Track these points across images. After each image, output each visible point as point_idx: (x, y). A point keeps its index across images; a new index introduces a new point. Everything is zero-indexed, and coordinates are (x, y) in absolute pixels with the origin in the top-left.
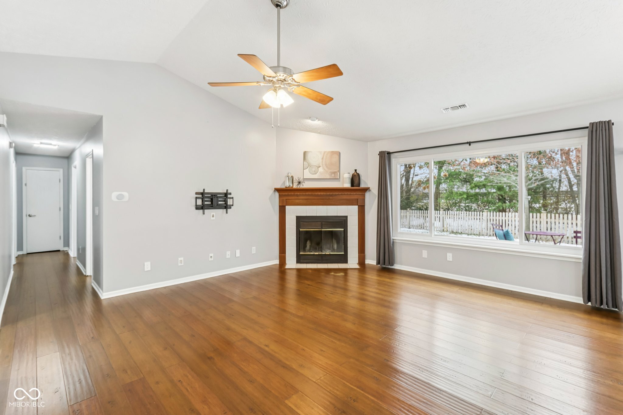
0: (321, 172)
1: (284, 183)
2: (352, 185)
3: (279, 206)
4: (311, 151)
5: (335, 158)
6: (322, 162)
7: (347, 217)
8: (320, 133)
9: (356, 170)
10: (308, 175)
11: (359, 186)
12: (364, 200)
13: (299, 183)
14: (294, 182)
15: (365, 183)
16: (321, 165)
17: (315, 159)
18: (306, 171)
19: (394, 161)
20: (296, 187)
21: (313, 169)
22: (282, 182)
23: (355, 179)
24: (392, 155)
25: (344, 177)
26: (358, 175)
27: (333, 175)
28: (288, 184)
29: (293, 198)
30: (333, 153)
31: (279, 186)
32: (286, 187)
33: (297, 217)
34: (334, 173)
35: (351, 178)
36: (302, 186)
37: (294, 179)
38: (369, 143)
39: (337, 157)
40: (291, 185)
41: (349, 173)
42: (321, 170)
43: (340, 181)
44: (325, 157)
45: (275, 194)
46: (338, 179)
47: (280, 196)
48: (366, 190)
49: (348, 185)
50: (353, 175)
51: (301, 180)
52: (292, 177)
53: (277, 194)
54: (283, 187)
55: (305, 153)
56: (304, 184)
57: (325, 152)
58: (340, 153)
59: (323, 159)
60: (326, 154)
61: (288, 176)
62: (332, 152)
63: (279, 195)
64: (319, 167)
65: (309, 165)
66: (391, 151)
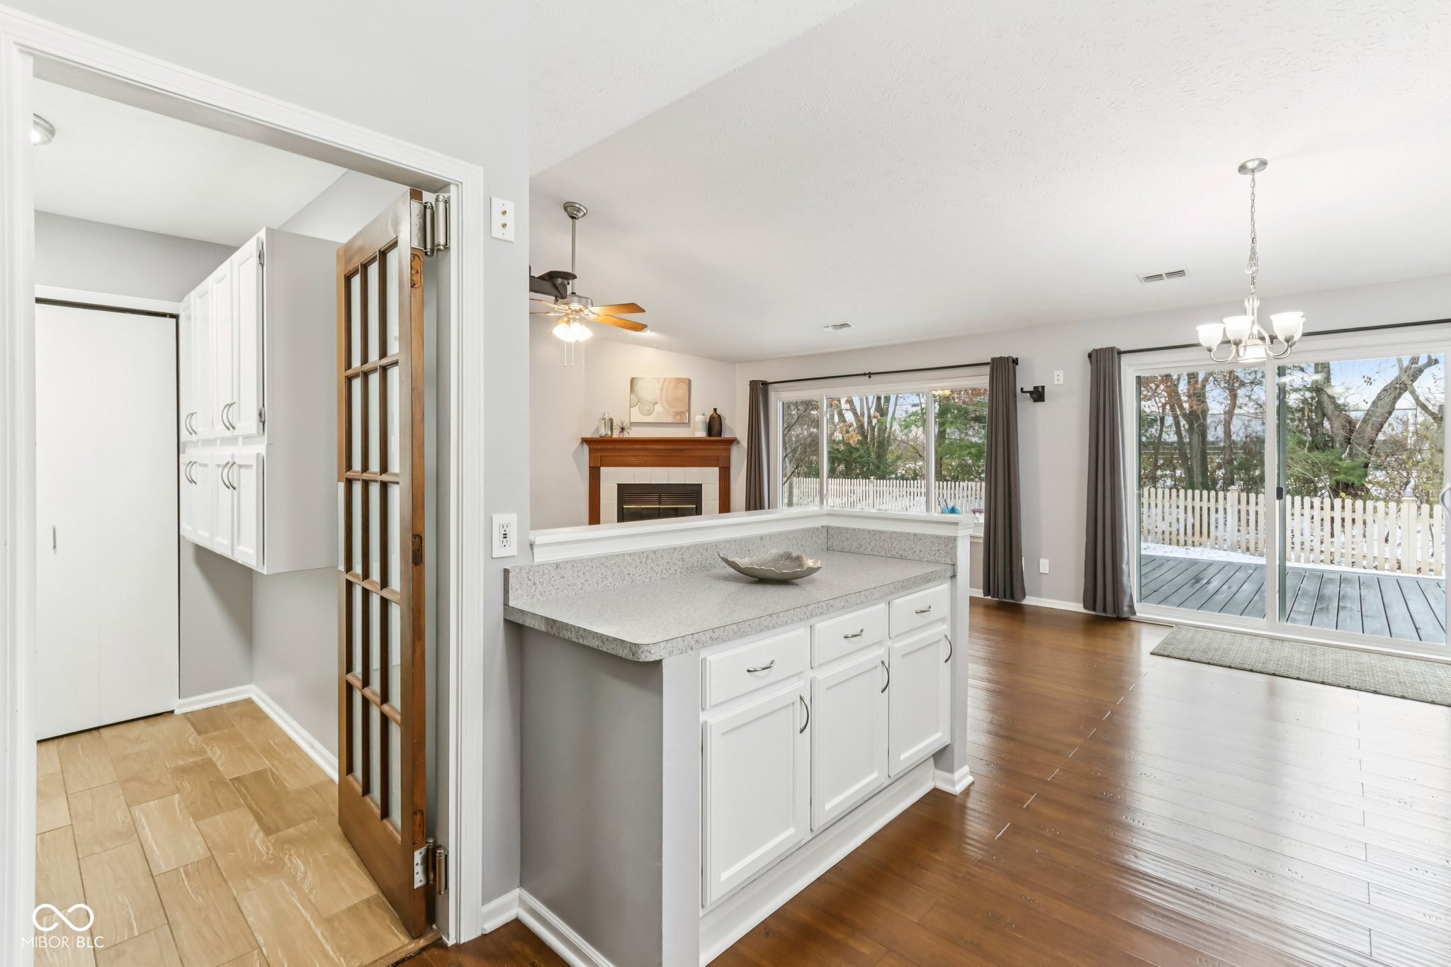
0: (660, 412)
1: (598, 429)
2: (710, 433)
3: (590, 467)
4: (642, 378)
5: (683, 390)
6: (661, 396)
7: (700, 486)
8: (657, 348)
9: (715, 410)
10: (637, 416)
11: (721, 436)
12: (729, 458)
13: (623, 429)
14: (614, 427)
15: (732, 430)
16: (659, 401)
17: (649, 390)
18: (635, 410)
19: (773, 396)
20: (617, 436)
21: (647, 408)
22: (595, 428)
23: (714, 424)
24: (770, 387)
25: (696, 420)
26: (719, 417)
27: (678, 417)
28: (604, 431)
29: (613, 454)
30: (679, 380)
31: (588, 435)
32: (601, 437)
33: (618, 485)
34: (681, 413)
35: (708, 421)
36: (626, 435)
37: (614, 424)
38: (737, 365)
39: (686, 387)
40: (610, 433)
41: (704, 415)
42: (658, 408)
43: (690, 427)
44: (665, 389)
45: (582, 447)
46: (688, 424)
47: (591, 451)
48: (732, 441)
49: (701, 433)
50: (711, 417)
51: (626, 424)
52: (611, 420)
53: (586, 448)
54: (597, 436)
55: (633, 380)
56: (629, 431)
57: (665, 379)
58: (690, 381)
59: (662, 390)
60: (667, 382)
61: (604, 419)
62: (677, 379)
63: (590, 449)
64: (656, 403)
65: (639, 400)
66: (769, 381)
